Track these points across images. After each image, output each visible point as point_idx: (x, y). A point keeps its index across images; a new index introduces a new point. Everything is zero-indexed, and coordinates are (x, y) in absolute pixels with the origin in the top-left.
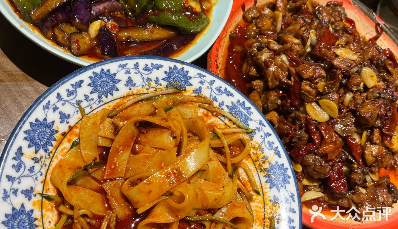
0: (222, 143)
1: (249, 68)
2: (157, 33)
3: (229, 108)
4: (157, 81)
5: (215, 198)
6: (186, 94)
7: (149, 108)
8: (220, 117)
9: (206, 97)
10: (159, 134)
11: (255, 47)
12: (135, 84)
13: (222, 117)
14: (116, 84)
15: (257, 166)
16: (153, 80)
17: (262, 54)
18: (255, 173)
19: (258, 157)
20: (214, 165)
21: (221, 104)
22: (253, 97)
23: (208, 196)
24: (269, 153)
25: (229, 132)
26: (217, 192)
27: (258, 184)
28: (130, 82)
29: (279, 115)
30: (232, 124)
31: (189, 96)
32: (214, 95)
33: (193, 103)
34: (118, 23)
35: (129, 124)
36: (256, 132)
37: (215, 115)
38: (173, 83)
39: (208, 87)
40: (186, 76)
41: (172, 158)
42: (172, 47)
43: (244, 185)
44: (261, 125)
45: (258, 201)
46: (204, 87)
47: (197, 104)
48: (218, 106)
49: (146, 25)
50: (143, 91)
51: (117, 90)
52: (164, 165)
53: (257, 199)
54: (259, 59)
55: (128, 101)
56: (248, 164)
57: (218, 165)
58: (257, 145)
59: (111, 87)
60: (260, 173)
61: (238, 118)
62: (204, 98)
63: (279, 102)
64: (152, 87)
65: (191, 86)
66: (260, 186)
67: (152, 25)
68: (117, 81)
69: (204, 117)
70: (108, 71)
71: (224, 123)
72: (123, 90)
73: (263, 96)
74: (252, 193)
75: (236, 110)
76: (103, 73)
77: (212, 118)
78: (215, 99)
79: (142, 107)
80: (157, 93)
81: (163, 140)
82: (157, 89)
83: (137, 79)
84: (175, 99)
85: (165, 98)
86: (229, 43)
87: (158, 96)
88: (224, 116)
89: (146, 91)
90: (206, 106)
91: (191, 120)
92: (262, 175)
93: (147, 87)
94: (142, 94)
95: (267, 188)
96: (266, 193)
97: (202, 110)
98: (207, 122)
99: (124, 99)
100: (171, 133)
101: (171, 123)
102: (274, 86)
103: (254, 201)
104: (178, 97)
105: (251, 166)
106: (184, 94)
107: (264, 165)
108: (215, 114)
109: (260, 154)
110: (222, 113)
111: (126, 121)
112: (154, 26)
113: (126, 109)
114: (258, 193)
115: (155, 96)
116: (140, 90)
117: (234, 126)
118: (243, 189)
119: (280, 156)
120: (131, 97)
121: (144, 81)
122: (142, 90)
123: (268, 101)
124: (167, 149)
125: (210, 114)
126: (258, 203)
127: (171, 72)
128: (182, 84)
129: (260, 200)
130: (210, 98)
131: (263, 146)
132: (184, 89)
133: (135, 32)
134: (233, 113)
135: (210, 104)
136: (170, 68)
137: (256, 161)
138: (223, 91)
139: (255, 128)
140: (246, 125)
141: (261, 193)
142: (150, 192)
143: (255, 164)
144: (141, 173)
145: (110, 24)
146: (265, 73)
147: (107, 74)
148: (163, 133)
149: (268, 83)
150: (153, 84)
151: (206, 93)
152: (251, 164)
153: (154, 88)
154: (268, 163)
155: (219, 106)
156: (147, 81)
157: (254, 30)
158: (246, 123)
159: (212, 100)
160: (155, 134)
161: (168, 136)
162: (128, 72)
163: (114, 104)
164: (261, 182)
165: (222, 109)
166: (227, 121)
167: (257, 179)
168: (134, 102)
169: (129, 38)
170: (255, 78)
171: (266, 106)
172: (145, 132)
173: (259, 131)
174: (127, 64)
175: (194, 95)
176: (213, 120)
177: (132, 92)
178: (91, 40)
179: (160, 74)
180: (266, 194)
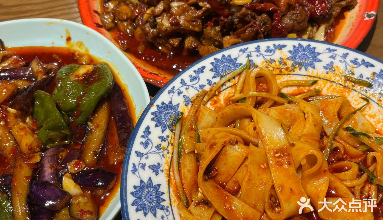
0: (253, 97)
1: (168, 45)
2: (101, 121)
3: (217, 76)
4: (163, 139)
5: (314, 126)
6: (186, 114)
7: (189, 159)
8: (221, 90)
9: (198, 95)
10: (226, 158)
11: (150, 30)
12: (159, 164)
13: (222, 87)
14: (152, 184)
15: (286, 72)
16: (160, 143)
17: (162, 25)
18: (293, 78)
19: (278, 68)
20: (274, 114)
21: (209, 82)
22: (204, 52)
23: (310, 131)
24: (277, 55)
25: (242, 86)
26: (309, 121)
27: (305, 78)
28: (155, 169)
29: (229, 35)
30: (234, 80)
31: (189, 113)
32: (197, 86)
33: (200, 111)
34: (74, 159)
35: (204, 187)
36: (251, 60)
37: (219, 93)
38: (170, 123)
39: (187, 89)
40: (167, 106)
41: (260, 153)
42: (122, 112)
43: (300, 94)
44: (246, 51)
45: (323, 86)
46: (185, 93)
47: (202, 106)
48: (210, 87)
49: (86, 129)
50: (169, 158)
51: (159, 185)
52: (264, 165)
53: (321, 86)
54: (166, 30)
55: (175, 179)
56: (281, 80)
57: (276, 109)
58: (265, 63)
59: (154, 191)
60: (295, 73)
61: (230, 71)
62: (197, 97)
63: (218, 28)
64: (168, 147)
65: (180, 106)
66: (308, 77)
67: (89, 123)
68: (149, 182)
69: (216, 105)
70: (135, 187)
71: (230, 88)
72: (161, 179)
73: (204, 42)
74: (312, 88)
75: (220, 70)
76: (136, 193)
77: (220, 98)
78: (202, 87)
79: (185, 166)
80: (176, 144)
81: (234, 156)
82: (171, 142)
83: (154, 159)
84: (188, 127)
85: (183, 137)
86: (132, 55)
87: (179, 144)
88: (222, 85)
89: (170, 155)
90: (206, 98)
91: (219, 119)
92: (297, 71)
93: (165, 152)
94: (171, 161)
95: (312, 71)
96: (317, 73)
97: (208, 105)
98: (222, 105)
99: (171, 182)
100: (232, 144)
101: (219, 140)
102: (201, 26)
103: (322, 90)
104: (187, 124)
105: (283, 79)
106: (186, 116)
107: (288, 65)
108: (217, 93)
109: (276, 65)
110: (219, 85)
111: (199, 189)
112: (91, 121)
113: (183, 184)
114: (315, 82)
115: (179, 148)
116: (167, 161)
117: (237, 78)
118: (306, 95)
119: (284, 46)
120: (172, 173)
121: (158, 153)
122: (167, 159)
123: (213, 39)
124: (247, 155)
125: (215, 98)
126: (325, 86)
127: (158, 121)
128: (175, 114)
129: (323, 83)
130: (198, 91)
131: (268, 58)
132: (180, 114)
133: (91, 145)
134: (223, 74)
135: (206, 93)
136: (153, 119)
137: (281, 72)
138: (195, 75)
139: (247, 58)
140: (240, 66)
141: (316, 79)
142: (291, 190)
143: (284, 73)
144: (264, 193)
145: (72, 167)
146: (183, 29)
147: (139, 190)
148: (227, 153)
149: (195, 31)
150: (164, 144)
151: (192, 93)
152: (282, 78)
153: (169, 145)
154: (287, 60)
155: (210, 85)
156: (159, 150)
157: (127, 25)
158: (238, 66)
159: (202, 90)
160: (223, 163)
161: (233, 149)
162: (143, 167)
163: (174, 195)
164: (304, 75)
165: (215, 83)
166: (229, 84)
167: (300, 78)
168: (178, 172)
169: (95, 153)
170: (182, 43)
171: (217, 43)
172: (216, 173)
173: (251, 56)
174: (134, 164)
175: (189, 106)
176: (222, 97)
177: (166, 170)
178: (83, 196)
179: (156, 133)
180: (319, 74)
